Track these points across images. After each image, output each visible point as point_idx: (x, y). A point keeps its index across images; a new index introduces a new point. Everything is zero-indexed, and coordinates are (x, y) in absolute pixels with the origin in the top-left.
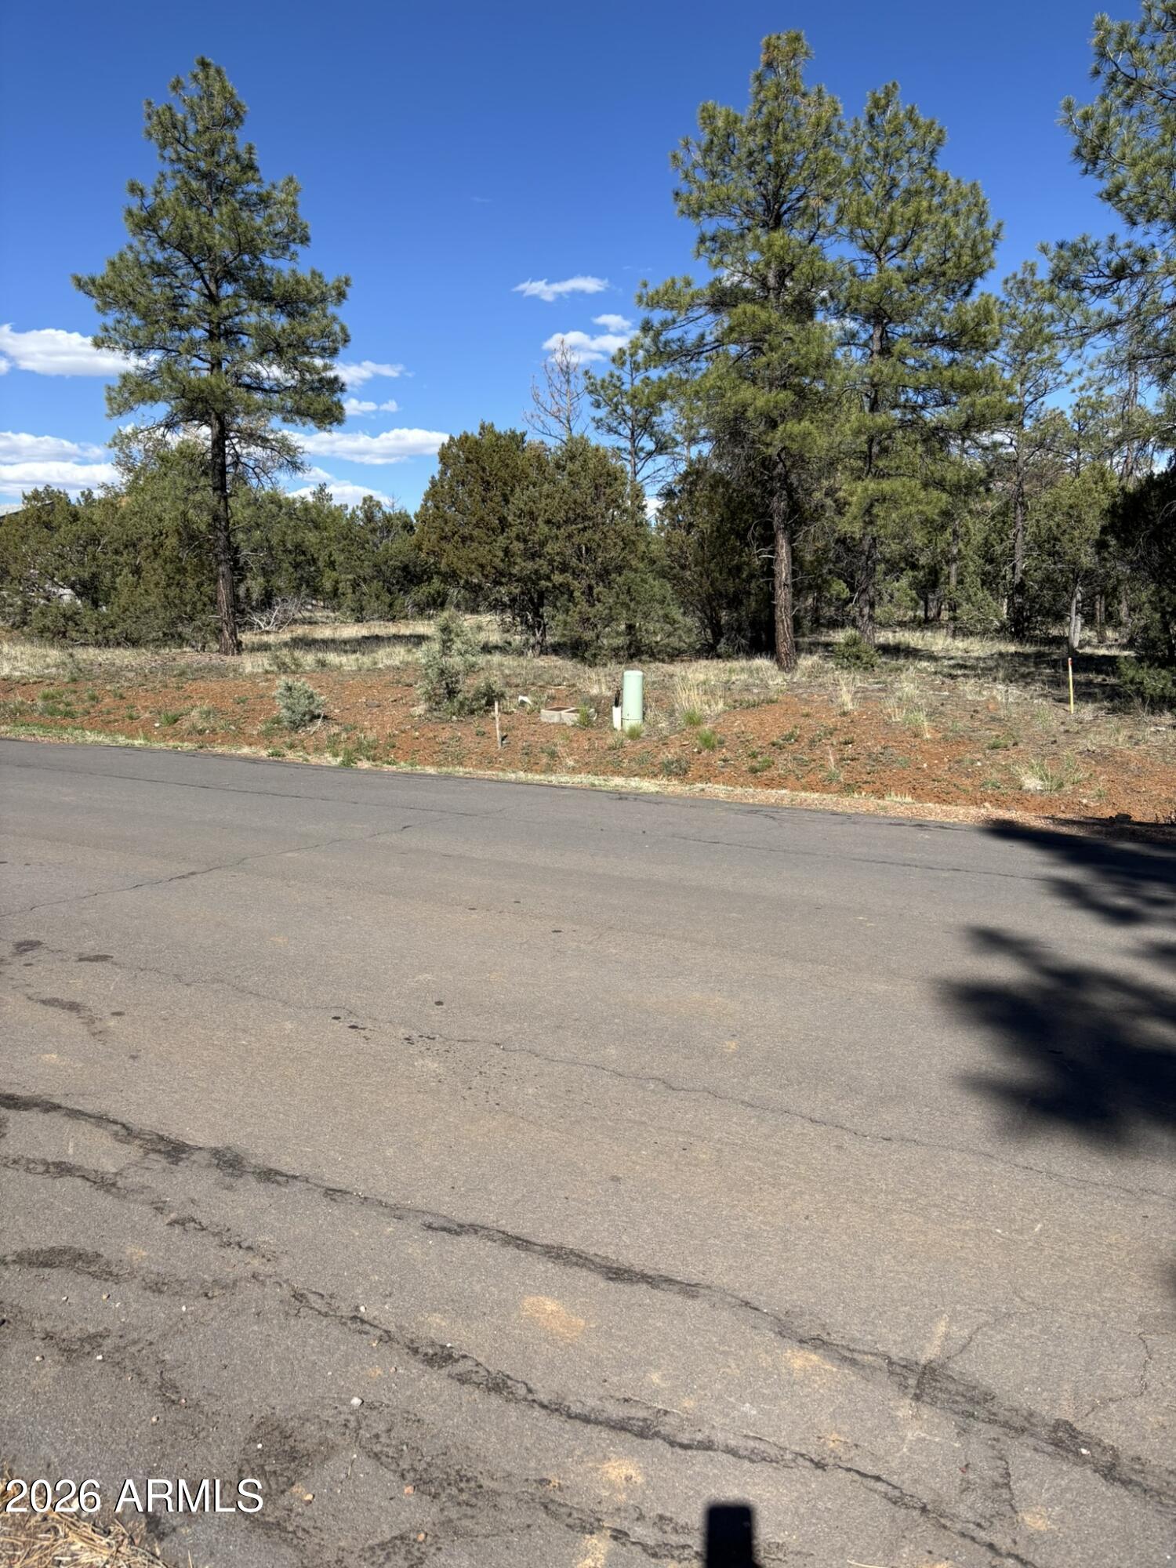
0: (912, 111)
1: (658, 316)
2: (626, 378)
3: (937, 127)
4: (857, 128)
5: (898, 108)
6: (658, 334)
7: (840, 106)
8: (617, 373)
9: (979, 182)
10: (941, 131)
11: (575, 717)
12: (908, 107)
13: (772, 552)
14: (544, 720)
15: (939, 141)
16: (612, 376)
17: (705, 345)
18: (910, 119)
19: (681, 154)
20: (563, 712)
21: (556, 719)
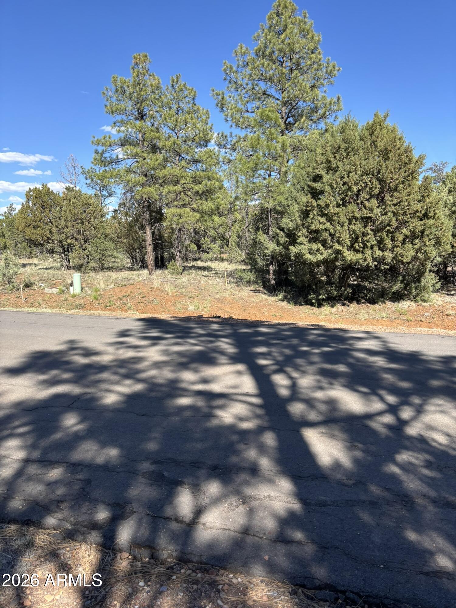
0: (185, 84)
1: (100, 149)
2: (97, 169)
3: (194, 90)
4: (168, 88)
5: (181, 82)
6: (102, 155)
7: (160, 80)
8: (93, 167)
9: (209, 110)
10: (195, 92)
11: (57, 291)
12: (184, 83)
13: (145, 233)
14: (46, 292)
15: (195, 95)
16: (91, 168)
17: (118, 159)
18: (185, 87)
19: (106, 92)
20: (53, 289)
21: (50, 292)
